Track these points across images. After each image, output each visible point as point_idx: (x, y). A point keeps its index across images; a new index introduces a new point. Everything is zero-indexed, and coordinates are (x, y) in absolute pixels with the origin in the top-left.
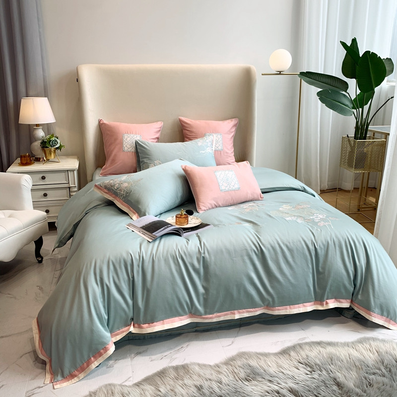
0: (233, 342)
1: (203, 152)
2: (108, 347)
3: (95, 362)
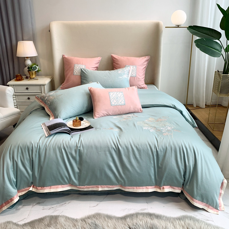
0: (97, 205)
1: (121, 77)
2: (13, 199)
3: (5, 206)
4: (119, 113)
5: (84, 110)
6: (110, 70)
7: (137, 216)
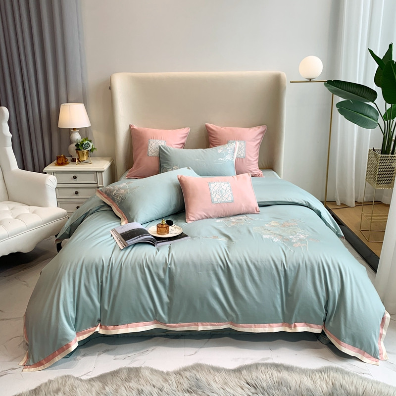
0: (195, 353)
1: (222, 159)
3: (59, 356)
4: (224, 214)
5: (171, 209)
6: (204, 148)
7: (257, 367)
